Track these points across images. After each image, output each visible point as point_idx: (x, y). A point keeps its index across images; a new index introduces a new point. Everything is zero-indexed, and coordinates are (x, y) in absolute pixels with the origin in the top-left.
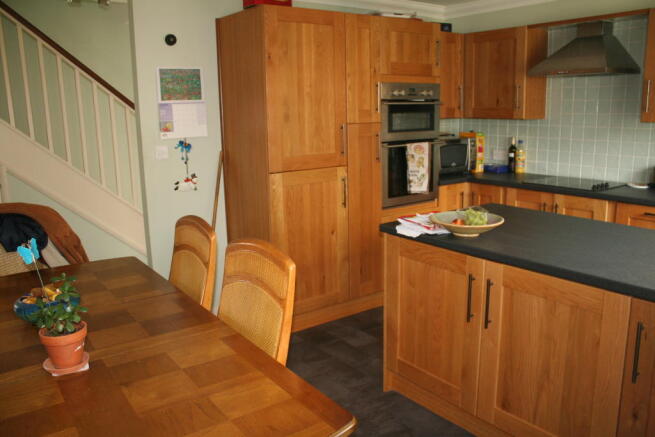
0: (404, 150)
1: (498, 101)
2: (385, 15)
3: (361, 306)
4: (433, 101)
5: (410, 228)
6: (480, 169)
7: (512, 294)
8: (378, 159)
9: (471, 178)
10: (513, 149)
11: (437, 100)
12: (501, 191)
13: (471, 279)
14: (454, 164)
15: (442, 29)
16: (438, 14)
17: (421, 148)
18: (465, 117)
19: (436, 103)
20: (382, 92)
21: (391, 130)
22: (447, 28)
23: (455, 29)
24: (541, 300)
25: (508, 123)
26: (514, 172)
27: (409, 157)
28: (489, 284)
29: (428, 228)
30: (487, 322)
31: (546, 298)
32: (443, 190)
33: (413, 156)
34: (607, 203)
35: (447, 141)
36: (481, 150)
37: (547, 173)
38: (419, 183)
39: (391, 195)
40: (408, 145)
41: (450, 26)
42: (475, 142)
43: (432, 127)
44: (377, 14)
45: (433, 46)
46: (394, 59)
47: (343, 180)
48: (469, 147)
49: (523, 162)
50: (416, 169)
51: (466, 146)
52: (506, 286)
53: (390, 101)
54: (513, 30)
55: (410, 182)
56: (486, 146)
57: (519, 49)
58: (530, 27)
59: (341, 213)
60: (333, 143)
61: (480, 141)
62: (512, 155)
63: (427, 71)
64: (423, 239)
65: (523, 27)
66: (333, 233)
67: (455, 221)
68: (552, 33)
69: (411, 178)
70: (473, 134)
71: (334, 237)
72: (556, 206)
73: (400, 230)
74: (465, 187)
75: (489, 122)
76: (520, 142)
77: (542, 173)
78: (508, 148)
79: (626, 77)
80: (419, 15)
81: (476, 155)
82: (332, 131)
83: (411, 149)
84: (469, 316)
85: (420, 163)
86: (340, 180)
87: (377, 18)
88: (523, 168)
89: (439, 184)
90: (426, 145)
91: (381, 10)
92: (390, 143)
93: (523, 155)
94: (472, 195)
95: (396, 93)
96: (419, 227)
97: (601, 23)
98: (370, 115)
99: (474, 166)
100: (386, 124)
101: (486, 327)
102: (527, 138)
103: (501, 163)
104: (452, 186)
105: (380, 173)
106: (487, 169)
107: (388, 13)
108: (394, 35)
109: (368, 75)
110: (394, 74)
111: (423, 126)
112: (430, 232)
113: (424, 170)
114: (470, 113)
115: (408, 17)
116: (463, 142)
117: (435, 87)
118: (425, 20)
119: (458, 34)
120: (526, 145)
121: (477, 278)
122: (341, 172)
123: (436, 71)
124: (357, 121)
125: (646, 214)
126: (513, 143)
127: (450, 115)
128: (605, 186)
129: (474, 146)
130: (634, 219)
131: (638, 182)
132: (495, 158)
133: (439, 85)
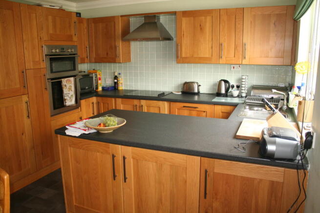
0: (61, 82)
1: (107, 54)
2: (45, 6)
3: (44, 173)
4: (74, 54)
5: (74, 131)
6: (100, 89)
7: (138, 162)
8: (46, 89)
9: (97, 95)
10: (116, 77)
11: (77, 54)
12: (113, 100)
13: (113, 156)
14: (87, 88)
15: (77, 16)
16: (73, 7)
17: (70, 81)
18: (90, 62)
19: (75, 56)
20: (46, 51)
21: (52, 72)
22: (78, 15)
23: (82, 16)
24: (154, 164)
25: (112, 65)
26: (118, 89)
27: (63, 86)
28: (124, 158)
29: (85, 130)
30: (125, 179)
31: (156, 162)
32: (83, 102)
33: (66, 86)
34: (166, 102)
35: (83, 76)
36: (100, 79)
37: (134, 89)
38: (70, 100)
39: (55, 108)
40: (63, 80)
41: (80, 14)
42: (96, 75)
43: (74, 69)
44: (39, 5)
45: (73, 24)
46: (51, 32)
47: (26, 103)
48: (94, 78)
49: (122, 84)
50: (68, 92)
51: (92, 77)
52: (133, 158)
53: (50, 55)
54: (113, 17)
55: (65, 100)
56: (102, 77)
57: (117, 27)
58: (122, 16)
59: (27, 122)
60: (18, 81)
61: (99, 74)
62: (116, 81)
63: (70, 38)
64: (83, 136)
65: (118, 16)
66: (23, 134)
67: (100, 125)
68: (132, 20)
69: (66, 98)
70: (95, 71)
71: (24, 137)
72: (142, 106)
73: (68, 132)
74: (94, 99)
75: (103, 65)
76: (119, 74)
77: (131, 89)
78: (113, 77)
79: (167, 42)
80: (64, 7)
81: (98, 82)
82: (17, 74)
83: (64, 81)
84: (114, 176)
85: (70, 89)
86: (24, 102)
87: (40, 7)
88: (121, 87)
89: (81, 99)
90: (72, 79)
91: (42, 3)
92: (52, 79)
93: (121, 80)
94: (98, 103)
95: (54, 51)
96: (79, 130)
97: (155, 16)
98: (40, 64)
99: (97, 88)
100: (49, 68)
101: (125, 181)
102: (122, 72)
103: (110, 85)
104: (87, 99)
105: (48, 97)
106: (103, 88)
107: (46, 5)
108: (50, 18)
109: (37, 41)
110: (51, 40)
111: (70, 69)
112: (87, 132)
113: (72, 93)
114: (93, 60)
115: (58, 8)
116: (91, 76)
117: (75, 47)
118: (66, 10)
119: (84, 18)
120: (122, 75)
121: (116, 156)
122: (25, 98)
123: (75, 39)
124: (32, 68)
125: (184, 107)
126: (116, 74)
127: (83, 61)
128: (163, 94)
129: (96, 77)
130: (178, 109)
131: (177, 91)
132: (107, 82)
133: (76, 46)
